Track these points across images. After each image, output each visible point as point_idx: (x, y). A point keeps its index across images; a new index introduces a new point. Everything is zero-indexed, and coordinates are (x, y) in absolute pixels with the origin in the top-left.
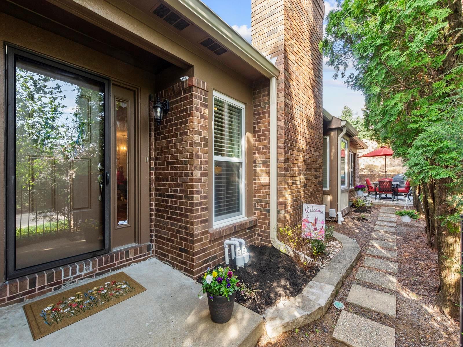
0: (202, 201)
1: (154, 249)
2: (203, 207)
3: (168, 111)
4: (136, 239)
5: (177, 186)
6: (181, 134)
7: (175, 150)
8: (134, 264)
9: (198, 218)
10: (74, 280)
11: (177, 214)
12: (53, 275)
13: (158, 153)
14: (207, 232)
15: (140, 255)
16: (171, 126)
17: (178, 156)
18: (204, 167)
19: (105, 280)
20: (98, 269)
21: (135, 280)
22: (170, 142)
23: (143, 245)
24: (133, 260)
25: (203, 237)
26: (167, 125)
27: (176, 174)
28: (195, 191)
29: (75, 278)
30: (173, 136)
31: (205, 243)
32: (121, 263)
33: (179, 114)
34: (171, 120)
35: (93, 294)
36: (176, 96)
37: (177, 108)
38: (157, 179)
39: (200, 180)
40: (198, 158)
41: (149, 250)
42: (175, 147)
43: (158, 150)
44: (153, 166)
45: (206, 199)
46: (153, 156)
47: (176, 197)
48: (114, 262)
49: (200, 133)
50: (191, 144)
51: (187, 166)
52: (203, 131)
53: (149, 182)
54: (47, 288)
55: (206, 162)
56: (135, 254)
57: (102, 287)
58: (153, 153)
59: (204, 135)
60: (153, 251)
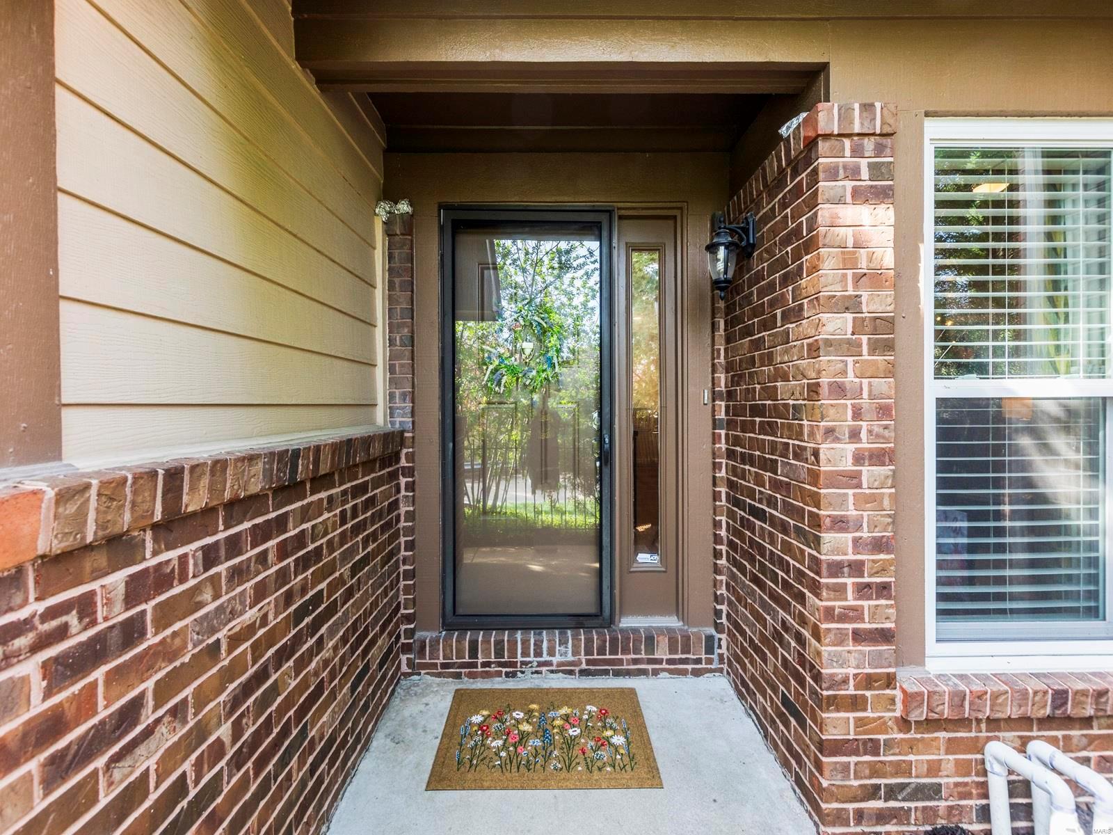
0: (859, 557)
1: (724, 650)
2: (866, 580)
3: (753, 247)
4: (678, 608)
5: (776, 485)
6: (786, 317)
7: (769, 370)
8: (666, 674)
9: (843, 618)
10: (538, 669)
11: (774, 578)
12: (504, 645)
13: (733, 376)
14: (890, 681)
15: (684, 656)
16: (762, 293)
17: (775, 388)
18: (870, 432)
19: (592, 694)
20: (584, 661)
21: (650, 730)
22: (757, 344)
23: (695, 630)
24: (665, 666)
25: (868, 694)
26: (751, 294)
27: (773, 447)
28: (828, 520)
29: (540, 664)
30: (765, 326)
31: (875, 720)
32: (635, 661)
33: (780, 251)
34: (759, 277)
35: (554, 727)
36: (771, 197)
37: (774, 231)
38: (731, 454)
39: (853, 479)
40: (844, 397)
41: (709, 650)
42: (769, 359)
43: (732, 369)
44: (722, 415)
45: (881, 551)
46: (722, 387)
47: (773, 521)
48: (620, 656)
49: (851, 305)
50: (814, 350)
51: (801, 426)
52: (865, 296)
53: (711, 460)
54: (494, 669)
55: (884, 411)
56: (673, 650)
57: (578, 714)
58: (723, 376)
59: (872, 308)
60: (721, 656)
